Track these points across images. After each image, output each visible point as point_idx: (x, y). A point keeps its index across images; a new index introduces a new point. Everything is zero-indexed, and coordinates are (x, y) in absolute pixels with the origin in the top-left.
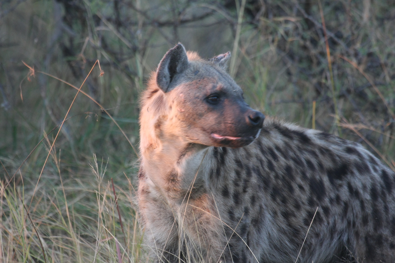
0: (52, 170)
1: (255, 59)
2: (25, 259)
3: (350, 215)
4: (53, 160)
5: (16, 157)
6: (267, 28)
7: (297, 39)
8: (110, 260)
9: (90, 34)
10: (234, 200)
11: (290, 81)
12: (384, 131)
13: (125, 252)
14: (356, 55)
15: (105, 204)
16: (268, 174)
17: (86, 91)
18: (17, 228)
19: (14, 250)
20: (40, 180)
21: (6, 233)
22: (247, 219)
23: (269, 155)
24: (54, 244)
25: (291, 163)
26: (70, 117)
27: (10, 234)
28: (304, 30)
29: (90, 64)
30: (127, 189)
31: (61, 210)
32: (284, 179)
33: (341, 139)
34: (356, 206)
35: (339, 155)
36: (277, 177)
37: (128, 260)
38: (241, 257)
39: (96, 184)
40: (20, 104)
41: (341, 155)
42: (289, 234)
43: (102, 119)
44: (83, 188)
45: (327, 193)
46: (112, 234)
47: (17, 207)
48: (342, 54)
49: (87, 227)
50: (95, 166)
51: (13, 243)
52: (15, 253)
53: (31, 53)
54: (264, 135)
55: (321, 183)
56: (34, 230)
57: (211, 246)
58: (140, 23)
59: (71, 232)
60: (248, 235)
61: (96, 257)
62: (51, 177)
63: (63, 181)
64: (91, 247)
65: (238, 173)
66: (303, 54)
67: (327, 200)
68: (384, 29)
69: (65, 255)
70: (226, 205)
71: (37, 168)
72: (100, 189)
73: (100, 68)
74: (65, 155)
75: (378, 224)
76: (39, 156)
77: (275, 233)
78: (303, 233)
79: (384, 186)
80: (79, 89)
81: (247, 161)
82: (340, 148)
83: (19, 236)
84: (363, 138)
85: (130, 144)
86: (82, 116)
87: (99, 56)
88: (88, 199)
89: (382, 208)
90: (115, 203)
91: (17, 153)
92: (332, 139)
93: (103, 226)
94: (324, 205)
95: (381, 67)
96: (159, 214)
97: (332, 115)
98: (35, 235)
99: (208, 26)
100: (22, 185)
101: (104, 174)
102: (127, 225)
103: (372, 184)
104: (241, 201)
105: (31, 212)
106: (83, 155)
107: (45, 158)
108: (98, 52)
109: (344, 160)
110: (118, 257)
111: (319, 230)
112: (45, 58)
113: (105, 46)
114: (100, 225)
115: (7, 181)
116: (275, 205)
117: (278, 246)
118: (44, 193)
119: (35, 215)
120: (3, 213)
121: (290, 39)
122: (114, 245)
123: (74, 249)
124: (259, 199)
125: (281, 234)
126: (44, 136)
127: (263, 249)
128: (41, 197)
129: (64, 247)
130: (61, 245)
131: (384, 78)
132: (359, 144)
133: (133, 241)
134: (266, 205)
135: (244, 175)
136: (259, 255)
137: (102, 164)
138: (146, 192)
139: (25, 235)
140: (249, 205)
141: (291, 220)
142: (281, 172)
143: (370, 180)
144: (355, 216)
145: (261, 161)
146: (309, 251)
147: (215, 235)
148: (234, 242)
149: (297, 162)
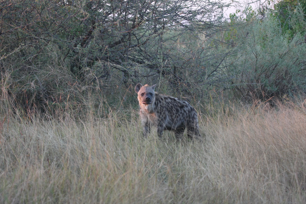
0: (122, 107)
1: (164, 84)
2: (116, 126)
3: (184, 116)
4: (122, 105)
5: (115, 104)
6: (166, 77)
7: (173, 79)
8: (134, 126)
9: (130, 78)
11: (171, 88)
12: (191, 98)
13: (137, 124)
14: (185, 83)
15: (133, 114)
16: (167, 108)
17: (129, 91)
18: (115, 119)
19: (114, 124)
20: (119, 109)
22: (163, 117)
23: (168, 104)
25: (172, 105)
26: (126, 96)
27: (113, 120)
28: (174, 77)
29: (130, 85)
30: (137, 111)
31: (124, 115)
32: (171, 109)
33: (182, 100)
34: (185, 114)
36: (169, 108)
37: (138, 126)
39: (131, 110)
40: (115, 93)
42: (171, 120)
43: (132, 96)
44: (128, 111)
45: (179, 111)
47: (115, 115)
48: (182, 83)
49: (129, 119)
51: (114, 122)
53: (118, 82)
54: (167, 99)
55: (178, 109)
57: (155, 123)
58: (140, 76)
59: (126, 120)
60: (163, 121)
61: (131, 125)
63: (124, 109)
64: (130, 123)
65: (161, 108)
66: (174, 82)
67: (179, 113)
70: (158, 115)
71: (119, 106)
73: (132, 86)
74: (124, 104)
77: (169, 120)
78: (174, 120)
79: (191, 110)
80: (127, 90)
81: (163, 105)
82: (182, 102)
84: (187, 100)
86: (128, 96)
88: (129, 113)
90: (135, 114)
92: (180, 100)
93: (133, 119)
95: (190, 85)
96: (144, 117)
97: (180, 95)
98: (118, 120)
99: (154, 77)
100: (116, 110)
101: (133, 108)
102: (138, 118)
103: (188, 110)
104: (161, 114)
105: (118, 116)
106: (128, 104)
107: (120, 104)
108: (131, 82)
109: (183, 104)
111: (177, 119)
112: (120, 84)
113: (133, 81)
115: (113, 109)
116: (169, 114)
117: (169, 123)
118: (120, 112)
121: (171, 79)
122: (135, 123)
123: (126, 123)
124: (165, 113)
126: (120, 100)
127: (166, 123)
130: (124, 122)
131: (191, 87)
133: (139, 122)
134: (167, 114)
135: (162, 108)
136: (165, 125)
137: (132, 106)
138: (141, 112)
139: (116, 121)
140: (163, 114)
141: (172, 117)
145: (166, 105)
146: (175, 124)
147: (156, 121)
148: (160, 122)
149: (173, 105)
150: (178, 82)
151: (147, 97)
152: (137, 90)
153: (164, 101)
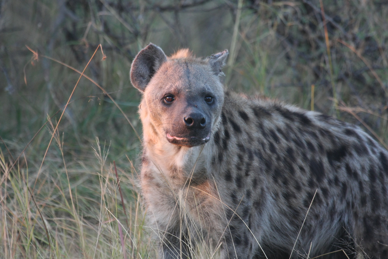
0: (55, 153)
1: (254, 43)
2: (29, 241)
3: (349, 196)
4: (57, 143)
5: (21, 140)
6: (266, 12)
7: (296, 23)
8: (112, 242)
9: (93, 19)
10: (237, 184)
11: (289, 65)
12: (381, 114)
13: (127, 233)
14: (354, 39)
15: (107, 187)
16: (270, 157)
17: (89, 75)
18: (21, 210)
19: (18, 232)
20: (43, 163)
21: (10, 215)
22: (249, 202)
23: (271, 138)
24: (57, 225)
25: (293, 145)
26: (73, 101)
27: (14, 216)
28: (303, 14)
29: (93, 48)
30: (129, 172)
31: (65, 193)
32: (285, 161)
33: (340, 121)
34: (354, 187)
35: (339, 136)
36: (278, 159)
37: (130, 241)
38: (243, 239)
39: (99, 166)
40: (24, 88)
41: (340, 137)
42: (289, 216)
43: (105, 103)
44: (86, 170)
45: (326, 174)
46: (115, 216)
47: (21, 190)
48: (340, 39)
49: (90, 209)
50: (98, 149)
51: (18, 225)
52: (20, 234)
53: (35, 37)
54: (266, 117)
55: (321, 164)
56: (37, 211)
57: (213, 228)
58: (142, 8)
59: (74, 213)
60: (250, 217)
61: (99, 238)
62: (54, 160)
63: (66, 164)
64: (94, 229)
65: (240, 157)
66: (302, 38)
67: (326, 181)
68: (381, 14)
69: (68, 237)
70: (229, 189)
71: (40, 150)
72: (103, 172)
73: (102, 52)
74: (68, 138)
75: (376, 205)
76: (43, 140)
77: (276, 215)
78: (303, 215)
79: (382, 167)
80: (82, 74)
81: (249, 144)
82: (340, 130)
83: (23, 218)
84: (361, 121)
85: (132, 128)
86: (85, 100)
87: (102, 41)
88: (91, 182)
89: (380, 190)
90: (118, 185)
91: (21, 136)
92: (332, 121)
93: (106, 208)
94: (323, 186)
95: (379, 50)
96: (162, 200)
97: (330, 98)
98: (39, 217)
99: (208, 11)
100: (26, 167)
101: (106, 157)
102: (129, 207)
103: (370, 165)
104: (244, 184)
105: (35, 195)
106: (85, 137)
107: (49, 141)
108: (101, 37)
109: (343, 142)
110: (120, 239)
111: (318, 211)
112: (48, 43)
113: (107, 31)
114: (103, 207)
115: (11, 163)
116: (277, 187)
117: (279, 227)
118: (47, 175)
119: (39, 197)
120: (7, 195)
121: (289, 24)
122: (117, 227)
123: (77, 231)
124: (261, 182)
125: (281, 216)
126: (48, 119)
127: (264, 231)
128: (45, 179)
129: (68, 229)
130: (64, 226)
131: (382, 62)
132: (358, 127)
133: (135, 222)
134: (268, 188)
135: (246, 159)
136: (260, 237)
137: (105, 147)
138: (149, 177)
139: (30, 217)
140: (251, 188)
141: (292, 202)
142: (283, 154)
143: (368, 162)
144: (354, 197)
145: (263, 144)
146: (309, 232)
147: (218, 218)
148: (236, 224)
149: (298, 143)
150: (321, 39)
151: (191, 115)
152: (142, 76)
153: (253, 126)
